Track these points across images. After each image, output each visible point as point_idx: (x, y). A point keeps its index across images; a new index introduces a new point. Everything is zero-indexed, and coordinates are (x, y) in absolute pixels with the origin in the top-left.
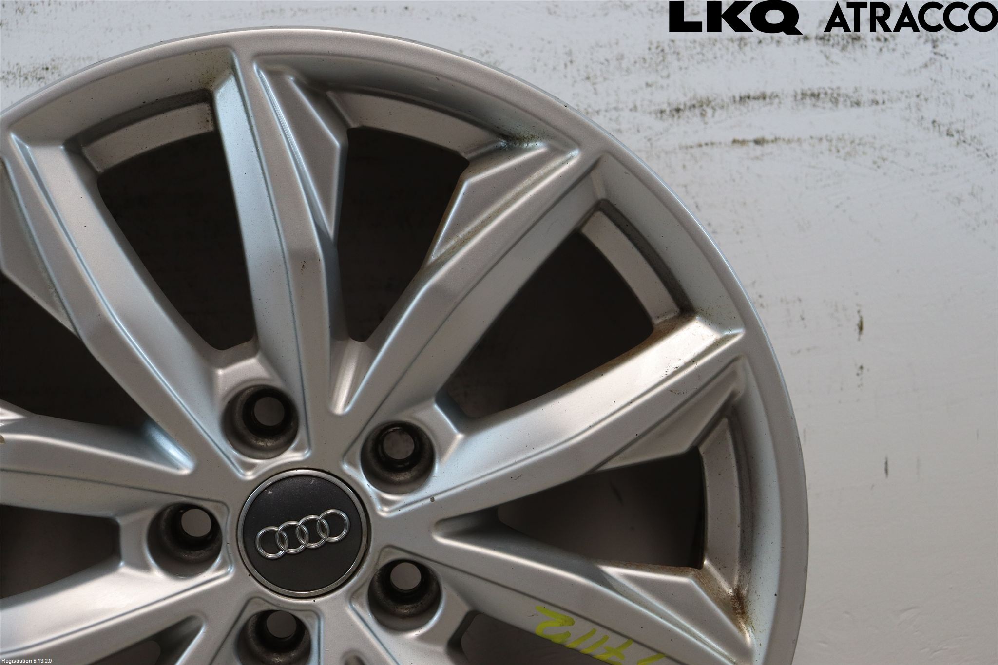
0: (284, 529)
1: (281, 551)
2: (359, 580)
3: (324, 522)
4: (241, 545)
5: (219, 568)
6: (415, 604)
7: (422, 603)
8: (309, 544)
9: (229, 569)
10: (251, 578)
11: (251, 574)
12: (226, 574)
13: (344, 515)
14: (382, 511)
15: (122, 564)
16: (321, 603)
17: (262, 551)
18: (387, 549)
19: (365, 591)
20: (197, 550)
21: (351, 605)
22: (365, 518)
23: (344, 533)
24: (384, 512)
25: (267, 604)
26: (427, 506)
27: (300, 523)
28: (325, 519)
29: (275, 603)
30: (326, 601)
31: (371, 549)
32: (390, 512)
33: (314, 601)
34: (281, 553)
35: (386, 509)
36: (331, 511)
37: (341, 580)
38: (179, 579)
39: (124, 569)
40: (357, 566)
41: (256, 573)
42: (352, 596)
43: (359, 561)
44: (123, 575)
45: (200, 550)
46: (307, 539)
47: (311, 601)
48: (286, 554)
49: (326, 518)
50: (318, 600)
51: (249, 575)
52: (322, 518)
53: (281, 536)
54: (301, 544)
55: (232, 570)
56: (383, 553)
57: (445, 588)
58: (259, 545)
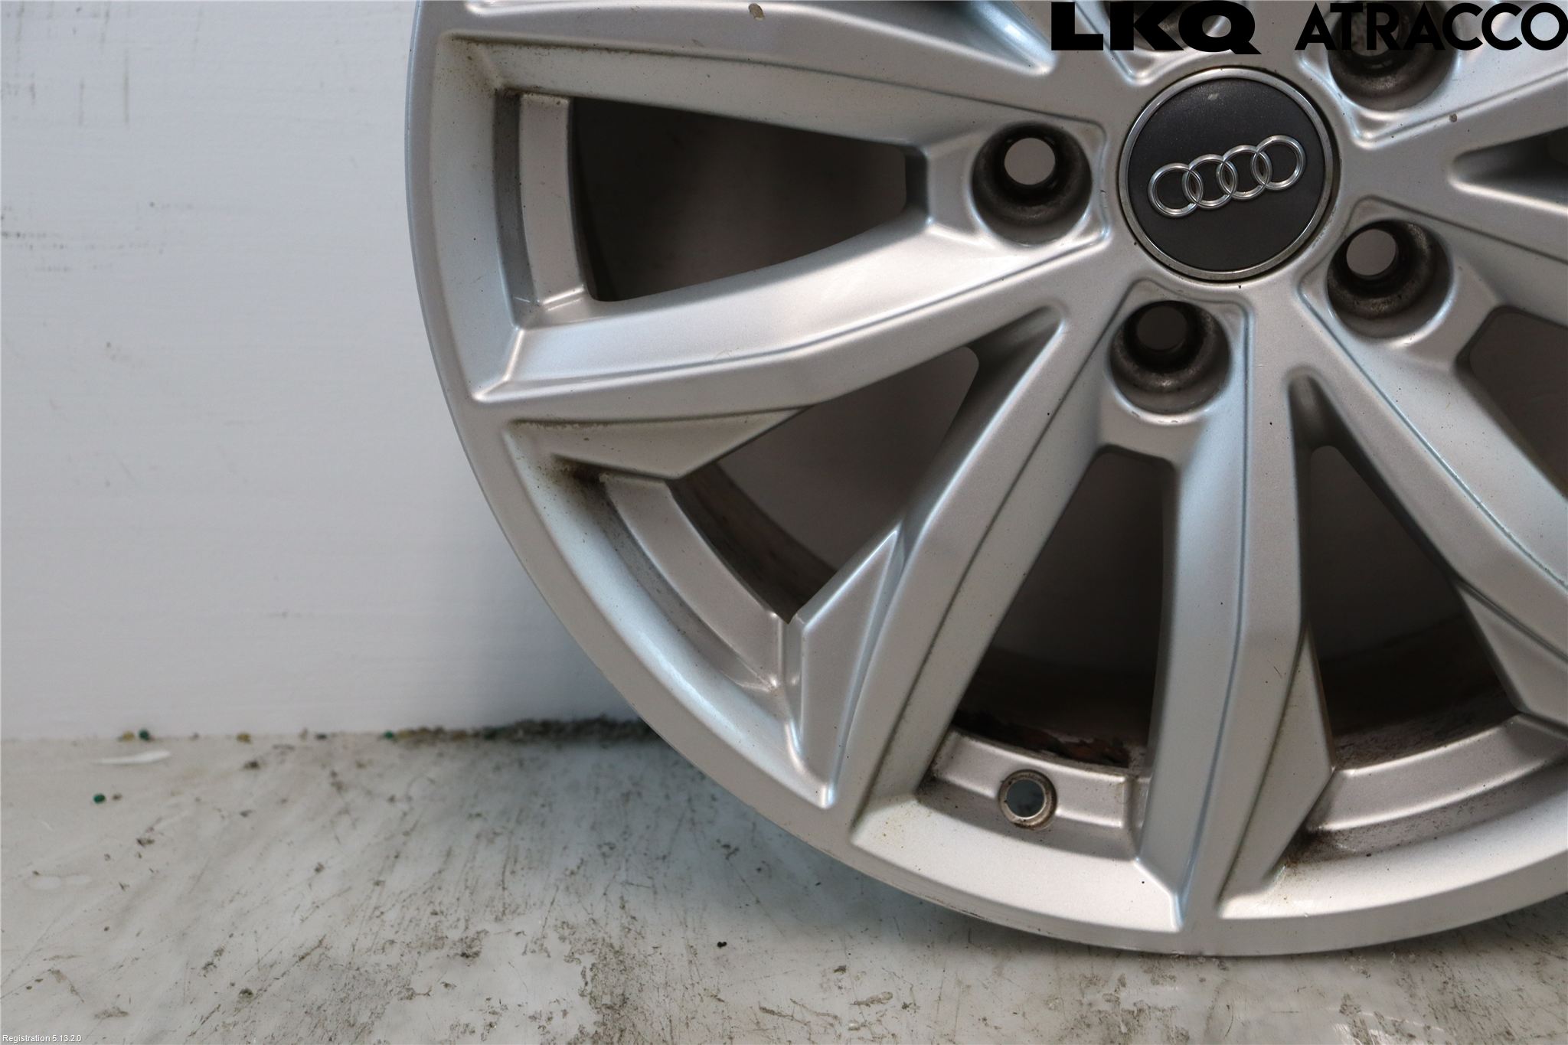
0: (1197, 169)
1: (1191, 205)
2: (1316, 253)
3: (1264, 156)
4: (1124, 193)
5: (1087, 232)
6: (1389, 298)
7: (1400, 297)
8: (1237, 192)
9: (1103, 232)
10: (1138, 248)
11: (1138, 242)
12: (1099, 241)
13: (1295, 144)
14: (1362, 138)
15: (930, 220)
16: (1251, 290)
17: (1159, 206)
18: (1366, 203)
19: (1322, 273)
20: (1035, 205)
21: (1300, 295)
22: (1330, 149)
23: (1296, 173)
24: (1366, 141)
25: (1162, 291)
26: (1445, 128)
27: (1225, 158)
28: (1265, 152)
29: (1176, 289)
30: (1260, 288)
31: (1338, 203)
32: (1376, 139)
33: (1240, 287)
34: (1192, 206)
35: (1369, 135)
36: (1274, 138)
37: (1286, 253)
38: (1023, 248)
39: (934, 230)
40: (1312, 231)
41: (1145, 240)
42: (1302, 280)
43: (1317, 223)
44: (935, 240)
45: (1039, 204)
46: (1234, 186)
47: (1234, 287)
48: (1198, 209)
49: (1266, 150)
50: (1245, 285)
51: (1135, 244)
52: (1261, 151)
53: (1192, 179)
54: (1223, 193)
55: (1107, 234)
56: (1358, 210)
57: (1460, 268)
58: (1154, 193)
